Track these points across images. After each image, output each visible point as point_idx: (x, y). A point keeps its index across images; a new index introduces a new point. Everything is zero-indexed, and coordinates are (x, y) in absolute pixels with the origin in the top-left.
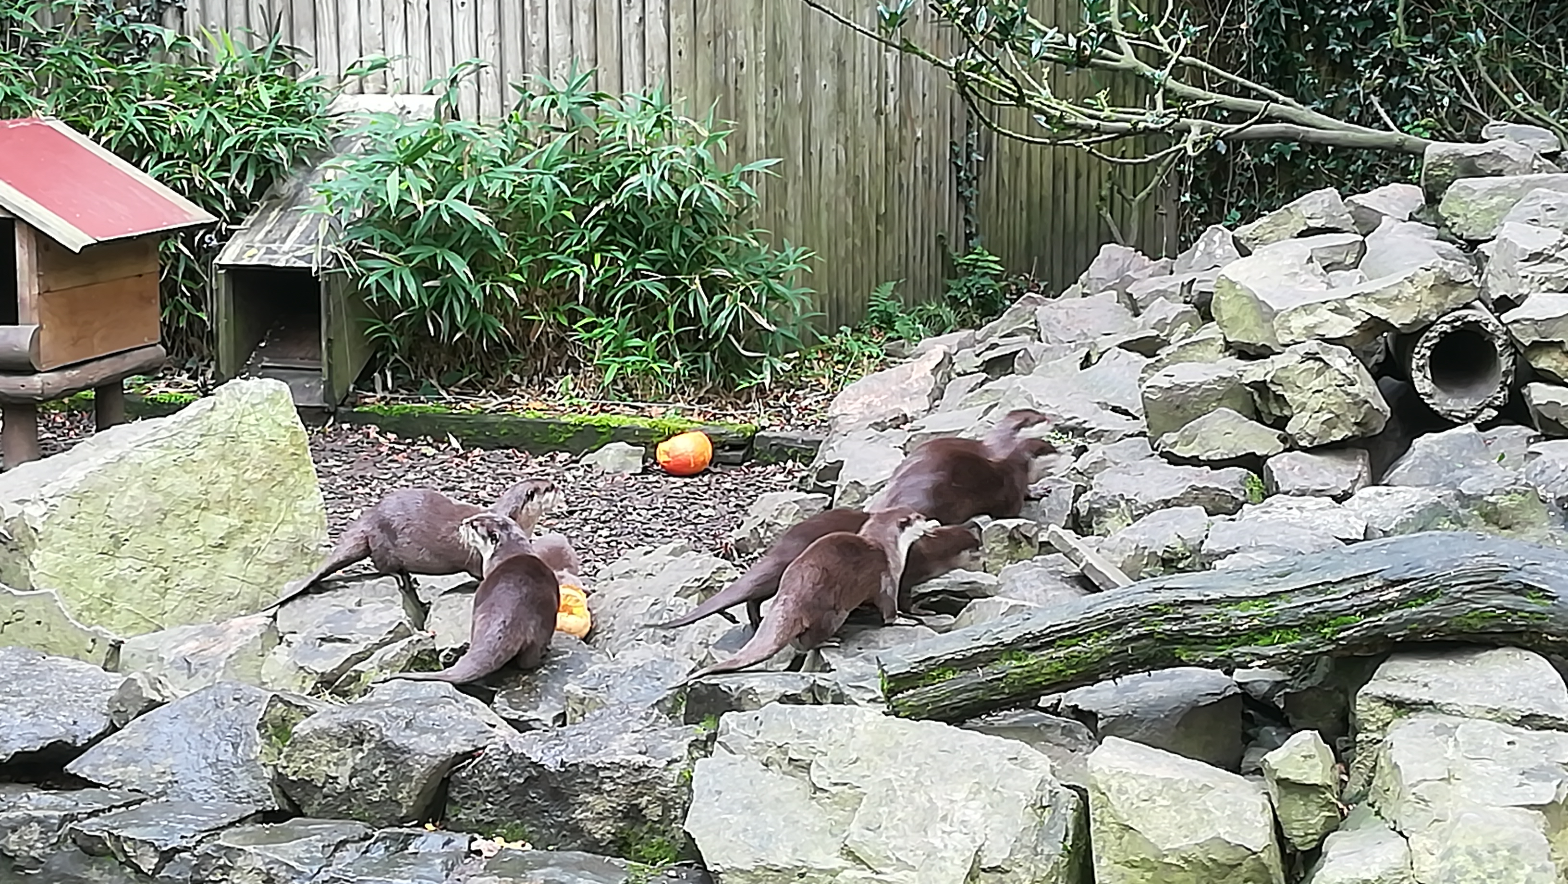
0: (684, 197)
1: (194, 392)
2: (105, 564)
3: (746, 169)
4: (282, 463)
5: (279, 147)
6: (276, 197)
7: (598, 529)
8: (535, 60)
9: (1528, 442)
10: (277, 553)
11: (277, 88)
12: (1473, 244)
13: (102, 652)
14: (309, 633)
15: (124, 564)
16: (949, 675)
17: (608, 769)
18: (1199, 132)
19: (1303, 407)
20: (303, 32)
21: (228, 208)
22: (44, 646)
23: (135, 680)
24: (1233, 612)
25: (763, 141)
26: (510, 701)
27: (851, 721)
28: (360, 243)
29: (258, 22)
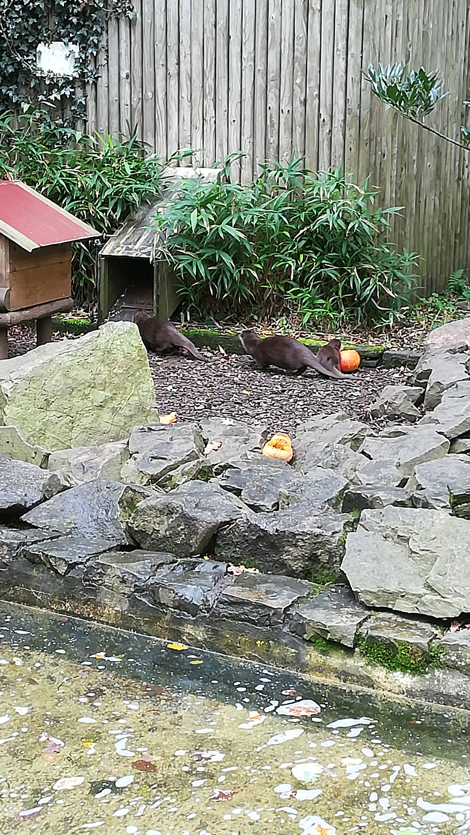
0: (350, 227)
1: (87, 319)
2: (42, 413)
3: (384, 212)
4: (133, 365)
5: (135, 195)
6: (131, 220)
7: (297, 401)
8: (272, 152)
10: (130, 411)
11: (134, 165)
13: (39, 459)
14: (145, 454)
15: (51, 415)
17: (301, 535)
20: (149, 134)
21: (106, 226)
22: (10, 454)
23: (56, 475)
25: (394, 195)
26: (249, 495)
27: (432, 518)
28: (176, 245)
29: (125, 129)
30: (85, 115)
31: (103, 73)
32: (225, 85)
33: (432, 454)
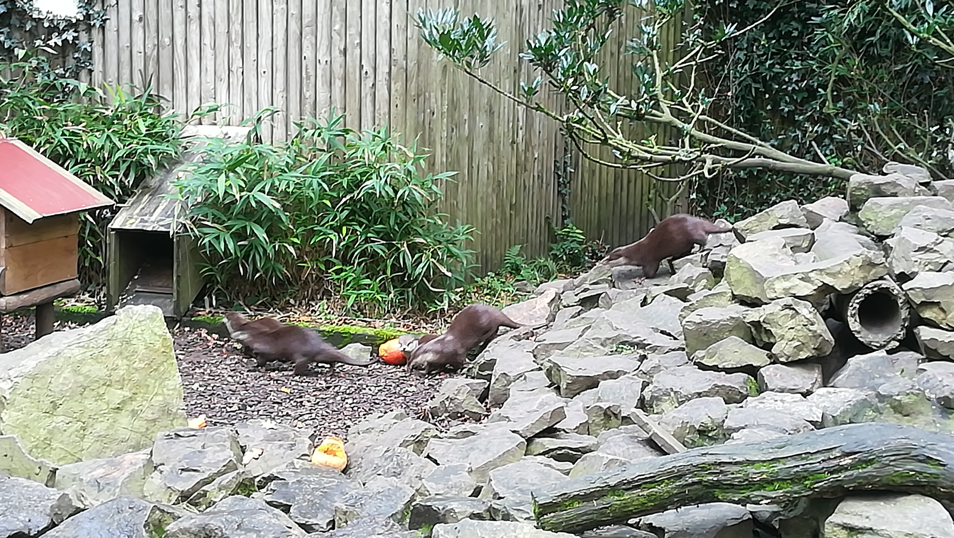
0: (399, 195)
1: (93, 305)
2: (47, 419)
3: (435, 178)
4: (157, 357)
5: (150, 157)
6: (146, 187)
7: (346, 399)
8: (308, 108)
9: (918, 363)
10: (153, 413)
11: (149, 121)
12: (880, 238)
13: (45, 475)
14: (174, 465)
15: (59, 420)
16: (576, 505)
18: (711, 163)
19: (782, 337)
20: (166, 86)
21: (117, 193)
22: (9, 470)
23: (68, 495)
24: (751, 470)
25: (444, 159)
26: (300, 512)
27: (515, 532)
28: (200, 217)
29: (138, 80)
30: (90, 64)
31: (112, 14)
32: (253, 31)
33: (506, 457)
